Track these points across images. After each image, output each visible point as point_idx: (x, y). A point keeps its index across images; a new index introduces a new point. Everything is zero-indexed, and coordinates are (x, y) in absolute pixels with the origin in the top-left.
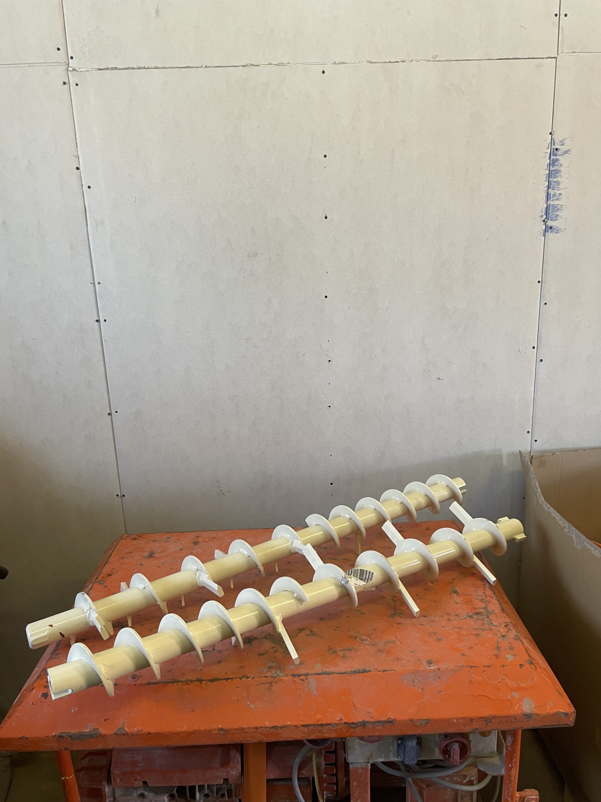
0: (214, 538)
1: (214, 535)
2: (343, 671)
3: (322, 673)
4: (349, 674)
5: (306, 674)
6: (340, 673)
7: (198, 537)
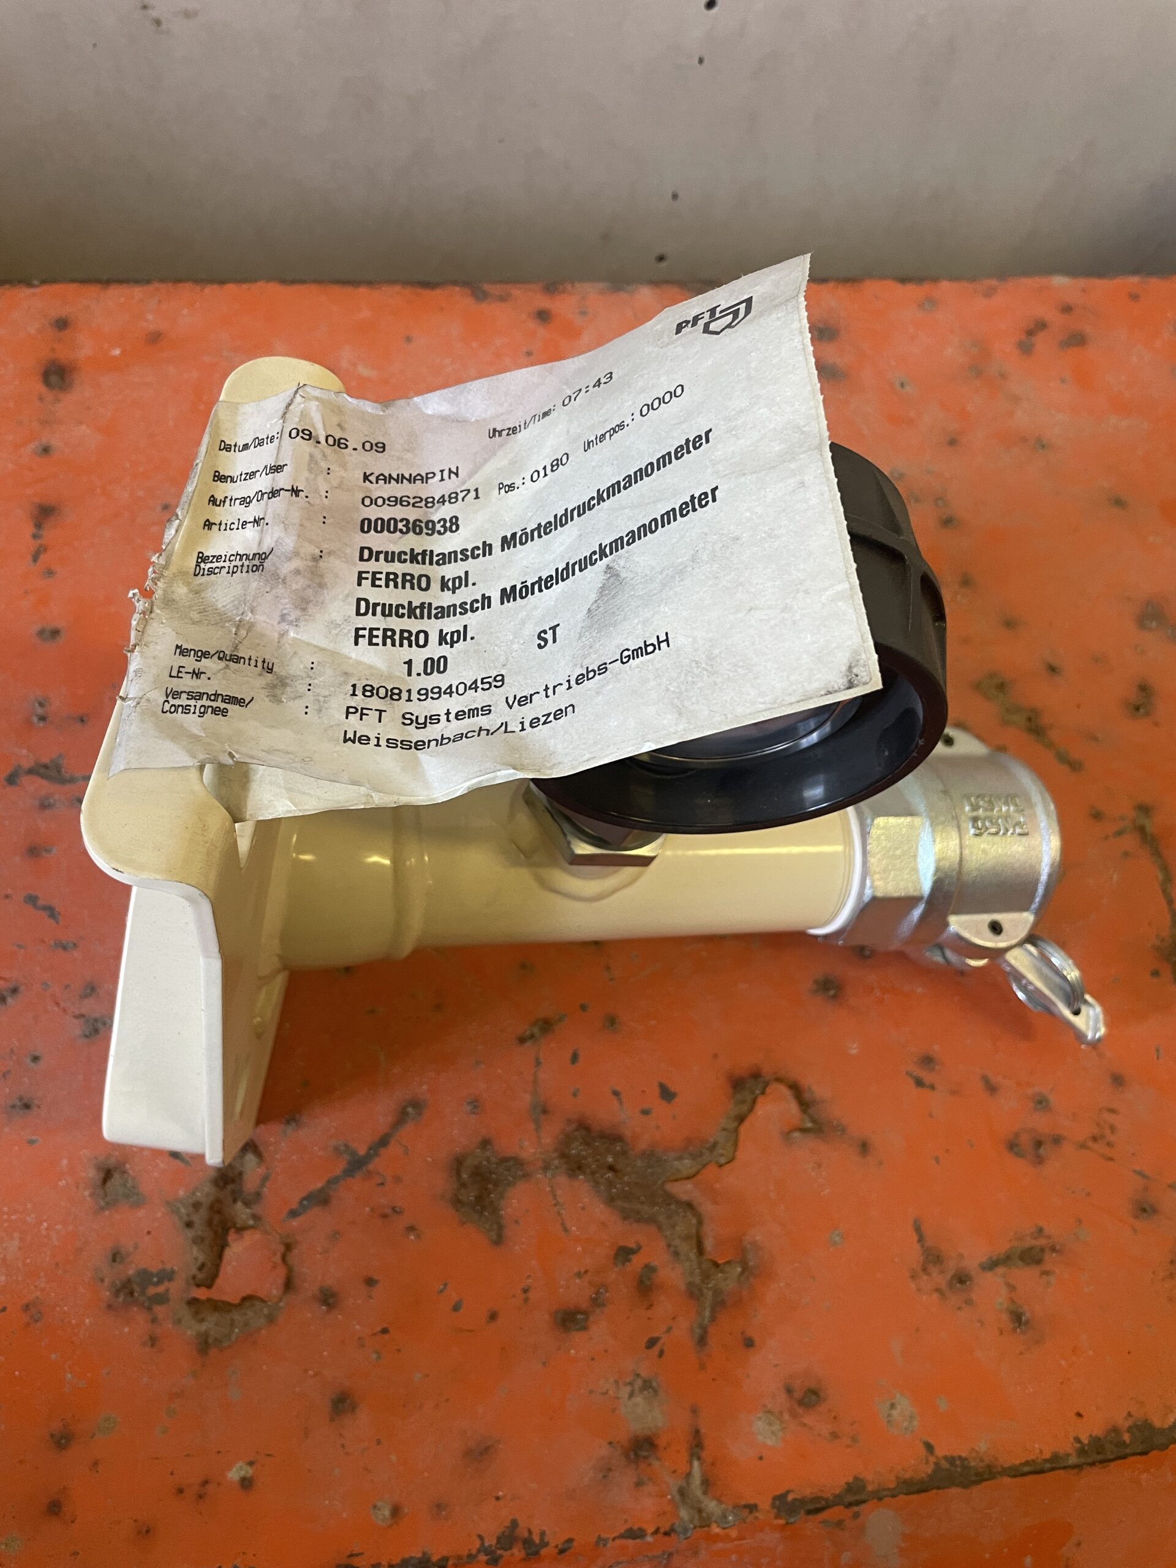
0: (155, 338)
1: (152, 321)
2: (1041, 1448)
3: (934, 1471)
4: (1075, 1467)
5: (850, 1488)
6: (1026, 1469)
7: (62, 324)
